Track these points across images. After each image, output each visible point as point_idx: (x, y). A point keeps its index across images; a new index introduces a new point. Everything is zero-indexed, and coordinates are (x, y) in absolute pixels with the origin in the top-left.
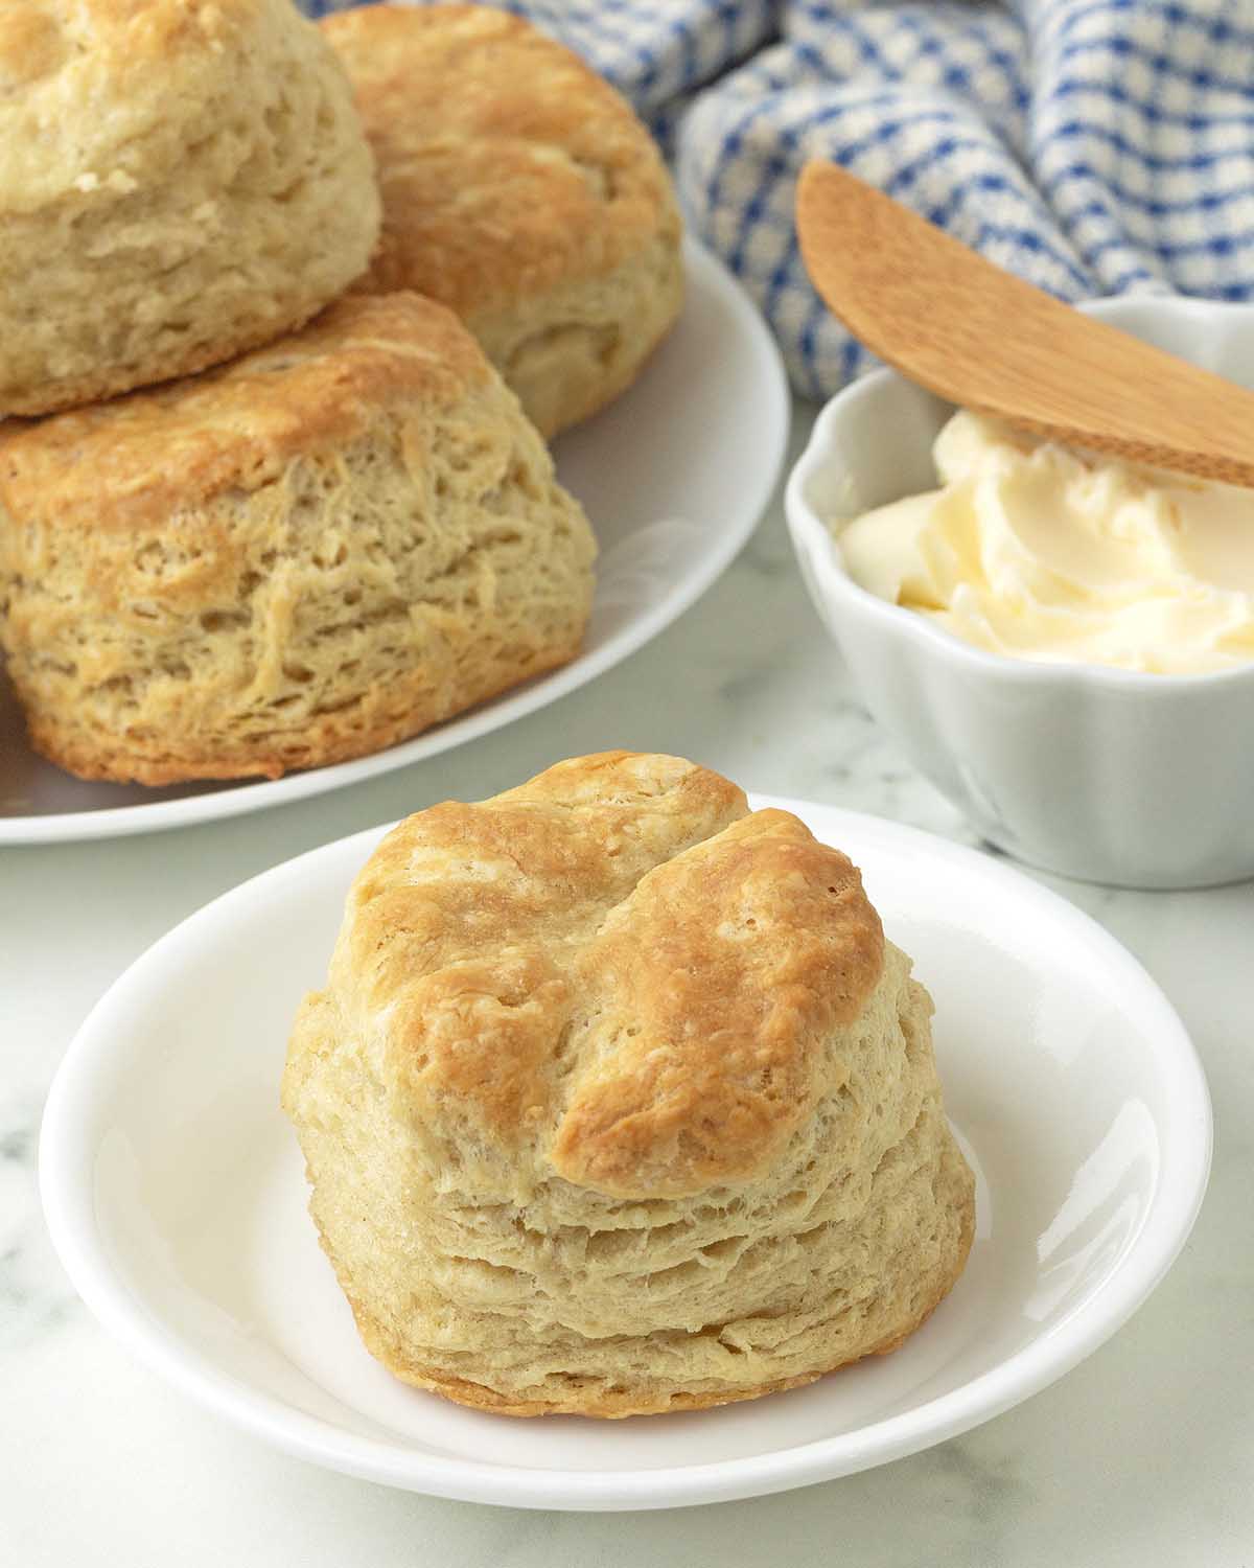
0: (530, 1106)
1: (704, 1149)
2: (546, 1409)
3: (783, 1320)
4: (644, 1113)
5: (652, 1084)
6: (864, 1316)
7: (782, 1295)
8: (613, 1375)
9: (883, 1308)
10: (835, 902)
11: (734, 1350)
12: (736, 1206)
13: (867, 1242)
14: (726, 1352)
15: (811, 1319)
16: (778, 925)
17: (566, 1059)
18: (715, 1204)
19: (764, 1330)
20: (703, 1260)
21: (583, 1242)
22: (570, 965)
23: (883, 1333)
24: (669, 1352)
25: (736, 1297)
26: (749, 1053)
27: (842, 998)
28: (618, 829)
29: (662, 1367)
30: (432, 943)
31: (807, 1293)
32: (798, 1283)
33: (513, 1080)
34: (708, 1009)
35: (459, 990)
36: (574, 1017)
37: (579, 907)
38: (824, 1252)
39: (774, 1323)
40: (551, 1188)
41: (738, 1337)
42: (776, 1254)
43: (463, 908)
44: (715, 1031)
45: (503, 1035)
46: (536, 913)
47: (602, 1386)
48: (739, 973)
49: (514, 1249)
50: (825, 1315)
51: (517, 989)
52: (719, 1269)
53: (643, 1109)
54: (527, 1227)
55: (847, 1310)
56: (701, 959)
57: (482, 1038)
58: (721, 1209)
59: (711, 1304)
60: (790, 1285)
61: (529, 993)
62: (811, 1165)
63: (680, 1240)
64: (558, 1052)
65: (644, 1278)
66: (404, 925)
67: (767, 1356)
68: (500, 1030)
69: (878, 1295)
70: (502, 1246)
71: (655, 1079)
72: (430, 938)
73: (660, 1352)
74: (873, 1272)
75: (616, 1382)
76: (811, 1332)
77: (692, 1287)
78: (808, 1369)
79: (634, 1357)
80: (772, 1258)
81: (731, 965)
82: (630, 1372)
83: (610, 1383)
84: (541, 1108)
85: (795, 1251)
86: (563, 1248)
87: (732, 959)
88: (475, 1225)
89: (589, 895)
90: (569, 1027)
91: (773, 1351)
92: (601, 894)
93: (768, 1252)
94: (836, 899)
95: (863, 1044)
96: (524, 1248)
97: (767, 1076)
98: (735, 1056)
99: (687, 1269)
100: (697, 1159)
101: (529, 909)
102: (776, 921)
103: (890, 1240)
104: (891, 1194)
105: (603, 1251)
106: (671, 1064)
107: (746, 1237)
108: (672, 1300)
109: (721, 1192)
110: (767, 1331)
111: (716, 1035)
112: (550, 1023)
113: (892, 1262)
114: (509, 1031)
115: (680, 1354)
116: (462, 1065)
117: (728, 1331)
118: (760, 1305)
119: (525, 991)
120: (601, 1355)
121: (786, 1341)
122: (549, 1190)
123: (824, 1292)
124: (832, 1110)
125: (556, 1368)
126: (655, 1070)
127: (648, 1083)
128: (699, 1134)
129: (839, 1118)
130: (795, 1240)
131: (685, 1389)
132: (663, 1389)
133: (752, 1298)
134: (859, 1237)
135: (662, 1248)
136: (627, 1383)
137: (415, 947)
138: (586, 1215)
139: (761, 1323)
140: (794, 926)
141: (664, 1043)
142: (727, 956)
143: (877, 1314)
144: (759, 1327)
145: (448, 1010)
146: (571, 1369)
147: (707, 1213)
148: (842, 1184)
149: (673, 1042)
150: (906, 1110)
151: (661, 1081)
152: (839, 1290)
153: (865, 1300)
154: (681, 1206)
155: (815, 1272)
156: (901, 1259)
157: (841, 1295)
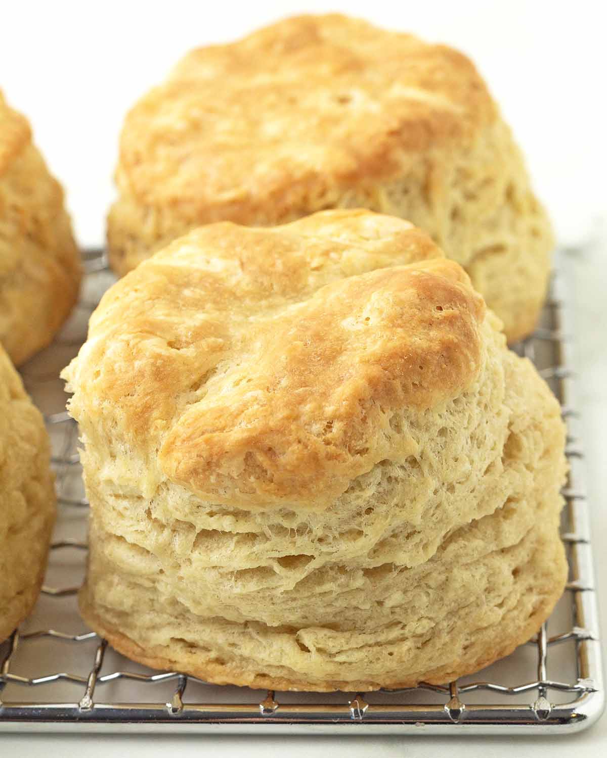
0: (156, 419)
1: (266, 471)
2: (170, 665)
3: (347, 635)
4: (222, 435)
5: (238, 415)
6: (418, 648)
7: (350, 614)
8: (216, 649)
9: (435, 646)
10: (436, 316)
11: (304, 649)
12: (302, 530)
13: (430, 591)
14: (297, 648)
15: (371, 639)
16: (382, 322)
17: (199, 392)
18: (286, 524)
19: (329, 638)
20: (277, 568)
21: (192, 537)
22: (236, 333)
23: (434, 665)
24: (257, 639)
25: (307, 605)
26: (320, 407)
27: (414, 384)
28: (326, 254)
29: (248, 649)
30: (150, 302)
31: (370, 618)
32: (362, 607)
33: (149, 397)
34: (304, 371)
35: (140, 330)
36: (219, 366)
37: (271, 300)
38: (387, 588)
39: (339, 634)
40: (170, 488)
41: (308, 638)
42: (343, 579)
43: (187, 285)
44: (301, 387)
45: (153, 364)
46: (237, 298)
47: (208, 656)
48: (340, 352)
49: (143, 531)
50: (382, 638)
51: (184, 338)
52: (288, 579)
53: (225, 431)
54: (153, 516)
55: (403, 639)
56: (319, 337)
57: (138, 364)
58: (292, 530)
59: (284, 606)
60: (356, 608)
61: (192, 343)
62: (369, 510)
63: (259, 547)
64: (196, 386)
65: (232, 572)
66: (138, 287)
67: (328, 659)
68: (152, 361)
69: (434, 633)
70: (136, 528)
71: (243, 412)
72: (150, 299)
73: (252, 638)
74: (431, 615)
75: (217, 654)
76: (368, 649)
77: (268, 588)
78: (364, 679)
79: (231, 637)
80: (339, 582)
81: (337, 345)
82: (227, 648)
83: (213, 655)
84: (165, 421)
85: (359, 581)
86: (177, 538)
87: (340, 342)
88: (120, 508)
89: (284, 293)
90: (212, 371)
91: (334, 655)
92: (293, 295)
93: (335, 576)
94: (438, 314)
95: (443, 432)
96: (149, 532)
97: (329, 426)
98: (307, 408)
99: (263, 572)
100: (258, 478)
101: (233, 294)
102: (383, 319)
103: (451, 595)
104: (464, 560)
105: (207, 546)
106: (258, 404)
107: (312, 557)
108: (253, 595)
109: (291, 515)
110: (331, 639)
111: (301, 389)
112: (197, 365)
113: (452, 613)
114: (159, 362)
115: (264, 643)
116: (116, 380)
117: (301, 632)
118: (331, 619)
119: (190, 341)
120: (208, 630)
121: (346, 651)
122: (168, 489)
123: (385, 621)
124: (398, 473)
125: (178, 634)
126: (245, 406)
127: (235, 413)
128: (260, 458)
129: (403, 481)
130: (361, 573)
131: (266, 671)
132: (250, 667)
133: (321, 610)
134: (424, 585)
135: (245, 550)
136: (226, 658)
137: (137, 303)
138: (192, 513)
139: (326, 632)
140: (394, 326)
141: (260, 389)
142: (338, 339)
143: (429, 648)
144: (325, 635)
145: (123, 341)
146: (189, 637)
147: (280, 530)
148: (407, 537)
149: (268, 389)
150: (487, 498)
151: (245, 415)
152: (400, 623)
153: (421, 636)
154: (259, 520)
155: (380, 603)
156: (462, 613)
157: (400, 626)
